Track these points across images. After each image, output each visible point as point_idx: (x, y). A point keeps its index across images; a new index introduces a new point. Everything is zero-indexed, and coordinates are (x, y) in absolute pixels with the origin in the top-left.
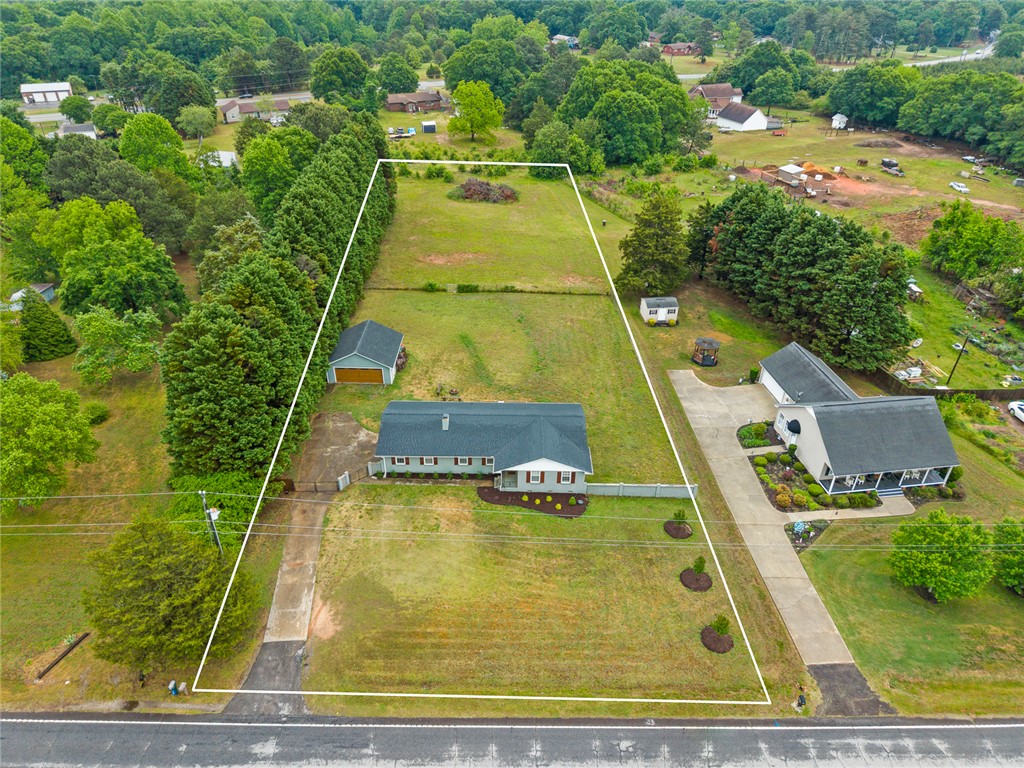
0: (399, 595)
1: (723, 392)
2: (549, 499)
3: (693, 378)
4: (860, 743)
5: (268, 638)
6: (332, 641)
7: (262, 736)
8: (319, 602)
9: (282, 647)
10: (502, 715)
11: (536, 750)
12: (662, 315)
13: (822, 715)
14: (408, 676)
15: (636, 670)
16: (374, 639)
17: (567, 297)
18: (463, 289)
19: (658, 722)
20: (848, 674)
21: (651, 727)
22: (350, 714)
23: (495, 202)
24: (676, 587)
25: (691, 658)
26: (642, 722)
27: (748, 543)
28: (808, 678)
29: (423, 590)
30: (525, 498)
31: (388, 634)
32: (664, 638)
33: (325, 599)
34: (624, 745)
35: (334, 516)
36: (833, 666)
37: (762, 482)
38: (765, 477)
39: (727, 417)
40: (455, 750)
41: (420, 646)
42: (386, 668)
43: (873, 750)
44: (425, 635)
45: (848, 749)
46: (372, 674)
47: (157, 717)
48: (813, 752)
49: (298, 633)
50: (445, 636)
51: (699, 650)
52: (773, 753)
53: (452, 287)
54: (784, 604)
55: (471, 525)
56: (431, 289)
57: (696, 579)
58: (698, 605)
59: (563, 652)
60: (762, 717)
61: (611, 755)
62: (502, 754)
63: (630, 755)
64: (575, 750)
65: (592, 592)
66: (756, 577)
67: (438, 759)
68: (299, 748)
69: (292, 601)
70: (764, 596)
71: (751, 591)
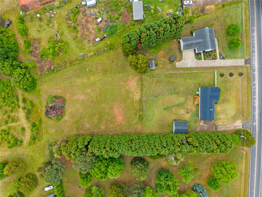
0: (235, 113)
4: (253, 63)
5: (241, 127)
7: (253, 124)
8: (236, 123)
10: (251, 100)
11: (254, 96)
13: (251, 65)
19: (251, 83)
20: (246, 61)
21: (252, 84)
22: (251, 116)
24: (232, 78)
26: (251, 85)
27: (224, 66)
28: (246, 65)
29: (234, 110)
33: (235, 122)
34: (254, 87)
36: (245, 62)
37: (210, 59)
40: (254, 105)
43: (254, 62)
45: (254, 64)
48: (254, 68)
49: (241, 125)
51: (242, 77)
52: (255, 72)
54: (235, 64)
55: (222, 105)
57: (231, 75)
58: (235, 75)
60: (251, 72)
61: (255, 89)
62: (255, 100)
63: (255, 87)
64: (254, 93)
65: (234, 89)
66: (230, 66)
67: (256, 106)
68: (254, 121)
69: (236, 126)
70: (234, 67)
71: (233, 68)
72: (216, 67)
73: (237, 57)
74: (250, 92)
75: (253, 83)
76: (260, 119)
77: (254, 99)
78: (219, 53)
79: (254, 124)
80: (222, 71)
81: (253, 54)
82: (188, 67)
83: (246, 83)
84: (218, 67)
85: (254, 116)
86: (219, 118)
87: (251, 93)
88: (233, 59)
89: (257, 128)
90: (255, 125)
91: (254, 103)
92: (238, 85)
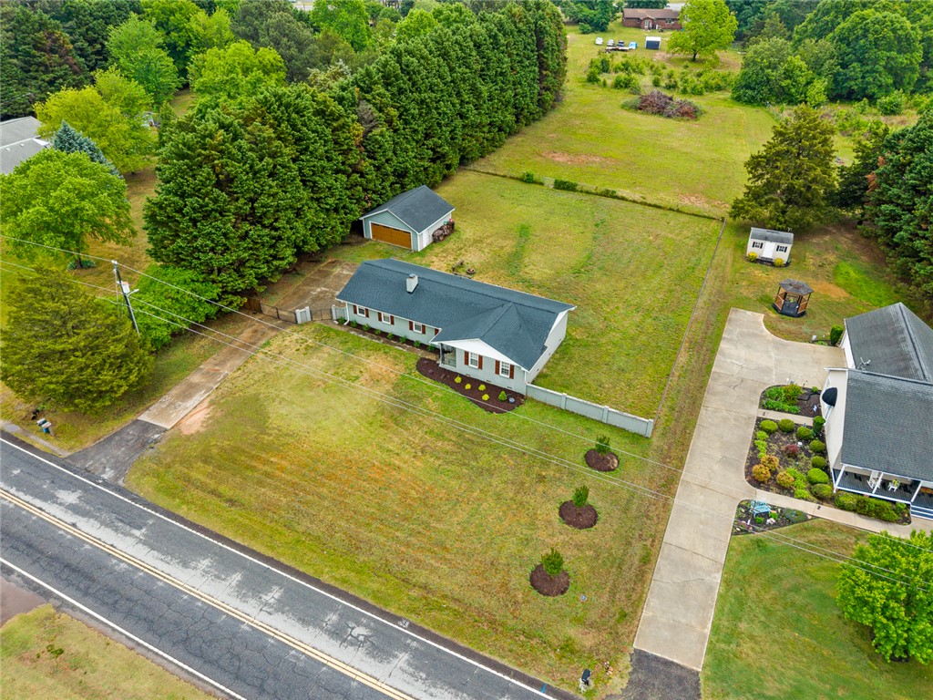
0: (274, 421)
1: (783, 345)
2: (482, 387)
3: (759, 323)
5: (144, 417)
6: (189, 438)
7: (71, 485)
8: (206, 404)
9: (147, 427)
10: (269, 553)
11: (274, 594)
12: (769, 250)
14: (222, 489)
15: (434, 570)
16: (222, 449)
17: (671, 214)
18: (561, 186)
19: (413, 627)
21: (401, 628)
22: (152, 499)
23: (669, 116)
24: (549, 512)
25: (504, 585)
26: (395, 619)
27: (678, 501)
28: (625, 662)
29: (297, 425)
30: (458, 380)
31: (236, 449)
32: (492, 553)
33: (212, 403)
34: (360, 631)
35: (276, 343)
36: (668, 663)
37: (754, 448)
38: (762, 445)
39: (767, 371)
40: (205, 563)
41: (253, 468)
42: (210, 475)
44: (267, 462)
46: (194, 475)
47: (22, 443)
49: (167, 421)
50: (282, 470)
51: (520, 580)
53: (550, 182)
54: (664, 576)
55: (388, 387)
56: (528, 180)
57: (579, 513)
58: (559, 538)
59: (375, 525)
60: (532, 674)
61: (338, 633)
62: (241, 585)
63: (356, 643)
64: (308, 613)
65: (454, 483)
66: (656, 539)
67: (185, 565)
68: (94, 506)
69: (186, 396)
70: (647, 560)
71: (637, 549)
72: (682, 460)
73: (743, 626)
74: (344, 581)
75: (406, 648)
76: (53, 550)
77: (253, 585)
78: (802, 517)
79: (70, 497)
80: (632, 478)
83: (448, 581)
84: (680, 468)
85: (125, 518)
86: (316, 349)
87: (325, 578)
88: (727, 582)
90: (51, 498)
91: (225, 565)
92: (463, 516)
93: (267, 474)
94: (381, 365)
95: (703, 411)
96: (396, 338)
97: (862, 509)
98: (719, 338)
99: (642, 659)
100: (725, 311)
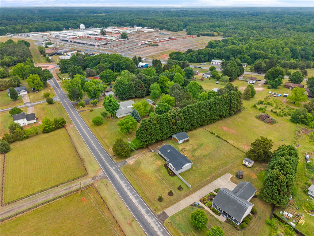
0: (141, 166)
1: (230, 182)
2: (171, 171)
3: (230, 177)
4: (154, 220)
5: (126, 160)
6: (130, 165)
7: (115, 166)
9: (126, 162)
10: (131, 183)
11: (129, 188)
12: (247, 163)
13: (156, 215)
14: (130, 173)
15: (148, 193)
16: (133, 168)
17: (236, 149)
18: (217, 136)
19: (141, 198)
20: (166, 216)
22: (122, 171)
23: (265, 122)
24: (167, 192)
25: (155, 198)
26: (140, 196)
27: (186, 198)
28: (162, 212)
29: (143, 168)
30: (168, 169)
31: (134, 169)
32: (156, 194)
33: (135, 161)
34: (135, 195)
35: (147, 154)
36: (166, 214)
37: (206, 196)
40: (124, 181)
41: (135, 172)
42: (129, 171)
43: (154, 221)
44: (137, 172)
45: (152, 219)
46: (128, 170)
47: (112, 159)
48: (149, 215)
49: (128, 162)
50: (138, 173)
51: (157, 198)
52: (145, 210)
54: (175, 205)
55: (158, 167)
56: (212, 133)
57: (171, 194)
58: (166, 196)
59: (144, 185)
60: (150, 208)
61: (133, 195)
62: (126, 185)
63: (134, 196)
64: (131, 191)
65: (157, 183)
66: (178, 201)
67: (122, 181)
68: (115, 170)
69: (132, 159)
70: (175, 203)
71: (175, 201)
72: (192, 193)
73: (180, 215)
74: (137, 190)
75: (139, 199)
76: (110, 174)
77: (127, 186)
78: (203, 208)
79: (114, 168)
80: (183, 192)
81: (162, 230)
82: (219, 179)
83: (148, 194)
84: (191, 194)
85: (118, 173)
86: (152, 157)
87: (135, 188)
88: (183, 210)
89: (109, 166)
90: (112, 167)
91: (126, 182)
92: (156, 188)
93: (136, 173)
94: (160, 163)
95: (203, 188)
96: (164, 159)
97: (213, 211)
98: (219, 177)
99: (164, 213)
100: (226, 173)
